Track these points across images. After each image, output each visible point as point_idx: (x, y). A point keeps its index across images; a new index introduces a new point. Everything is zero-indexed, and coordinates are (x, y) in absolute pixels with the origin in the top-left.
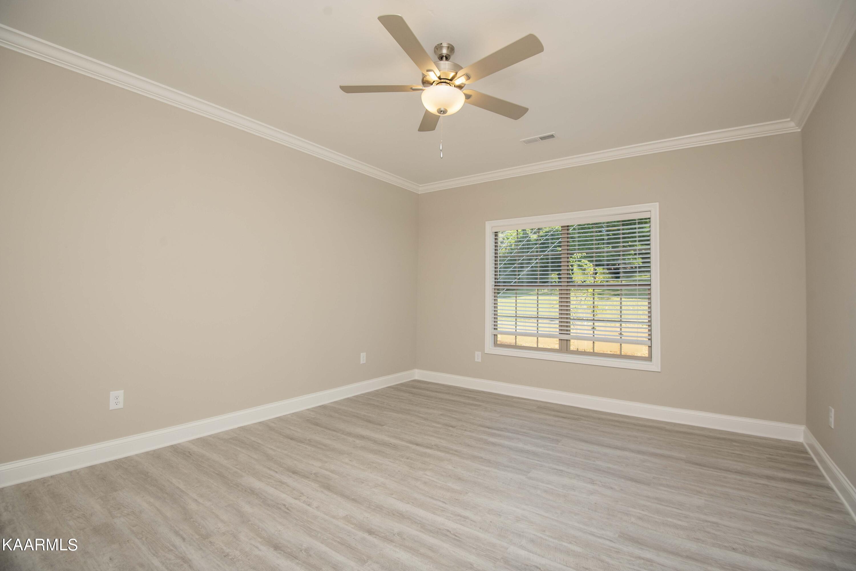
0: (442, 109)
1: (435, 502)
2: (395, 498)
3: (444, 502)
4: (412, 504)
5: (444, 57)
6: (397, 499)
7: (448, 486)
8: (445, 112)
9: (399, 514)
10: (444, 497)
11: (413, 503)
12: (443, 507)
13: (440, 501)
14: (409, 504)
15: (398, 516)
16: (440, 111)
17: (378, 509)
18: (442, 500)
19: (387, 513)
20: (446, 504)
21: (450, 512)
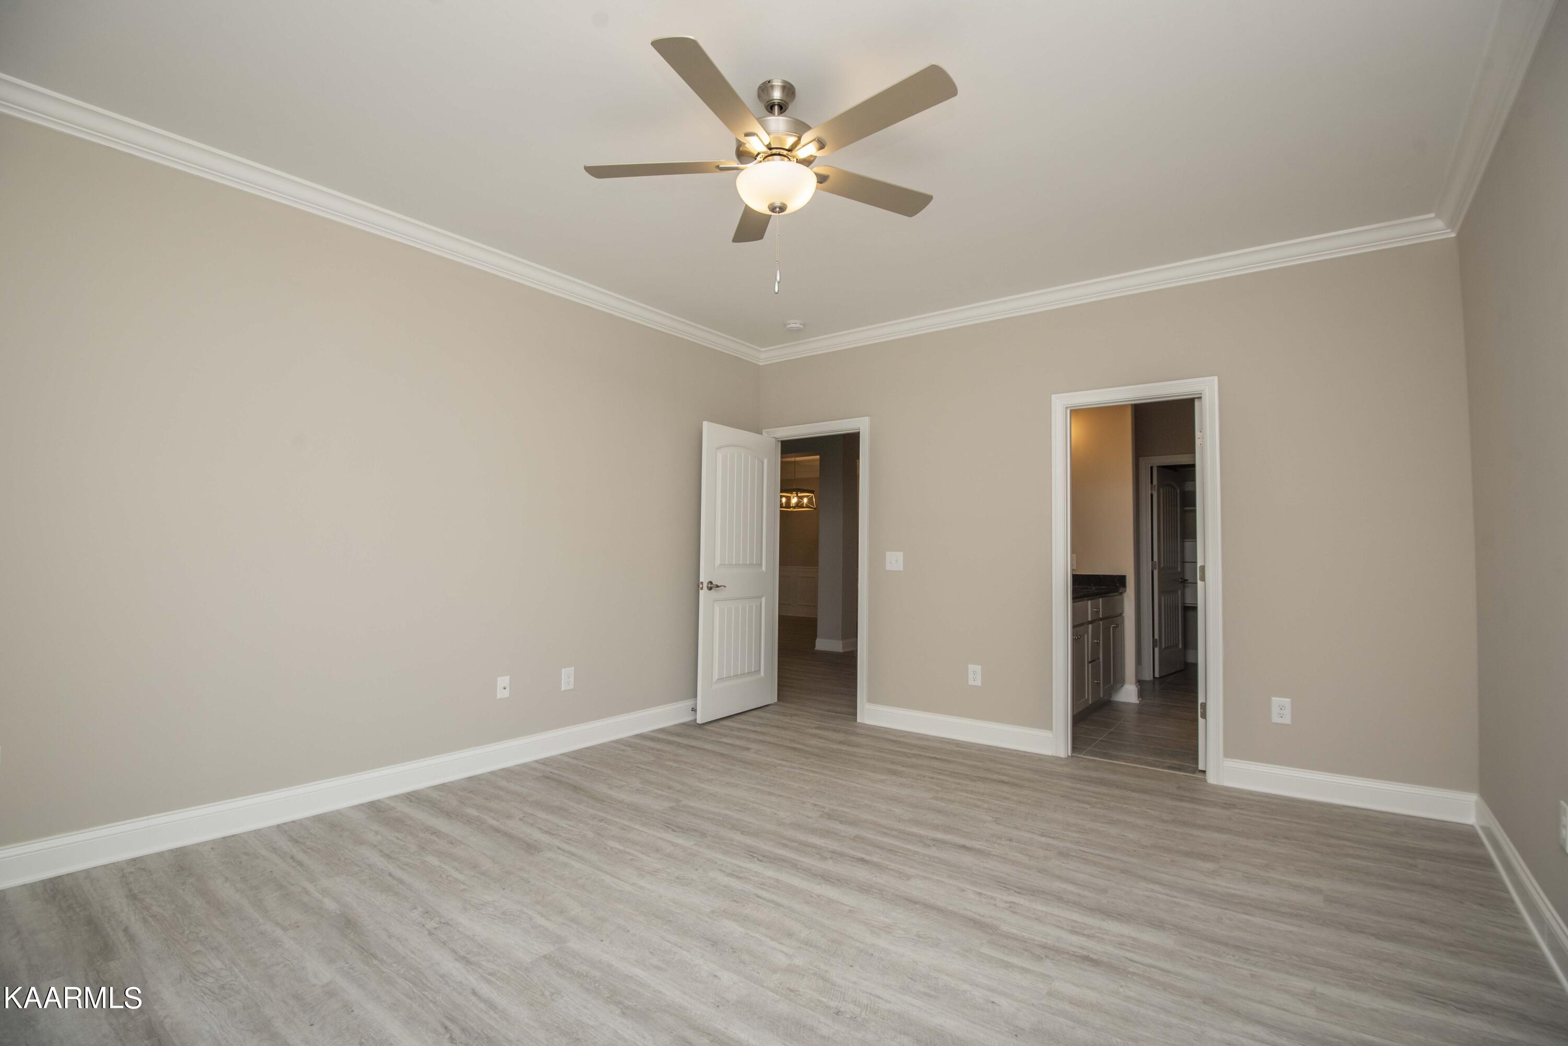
0: (778, 204)
1: (774, 897)
2: (843, 904)
3: (758, 897)
4: (813, 895)
5: (776, 107)
6: (838, 902)
7: (743, 927)
8: (782, 208)
9: (830, 881)
10: (757, 905)
11: (812, 897)
12: (763, 889)
13: (765, 899)
14: (817, 895)
15: (831, 878)
16: (773, 209)
17: (866, 888)
18: (761, 901)
19: (849, 882)
20: (756, 895)
21: (753, 882)
